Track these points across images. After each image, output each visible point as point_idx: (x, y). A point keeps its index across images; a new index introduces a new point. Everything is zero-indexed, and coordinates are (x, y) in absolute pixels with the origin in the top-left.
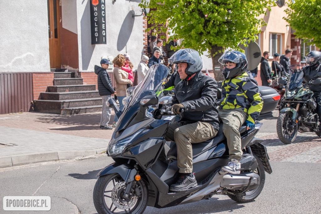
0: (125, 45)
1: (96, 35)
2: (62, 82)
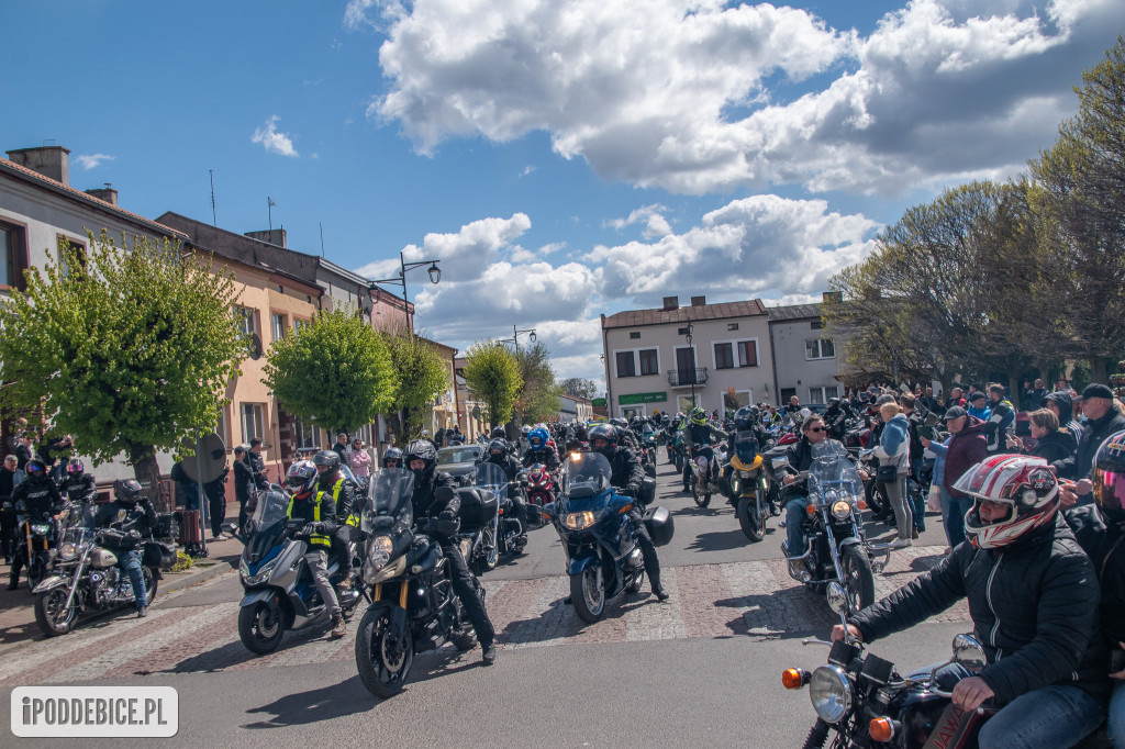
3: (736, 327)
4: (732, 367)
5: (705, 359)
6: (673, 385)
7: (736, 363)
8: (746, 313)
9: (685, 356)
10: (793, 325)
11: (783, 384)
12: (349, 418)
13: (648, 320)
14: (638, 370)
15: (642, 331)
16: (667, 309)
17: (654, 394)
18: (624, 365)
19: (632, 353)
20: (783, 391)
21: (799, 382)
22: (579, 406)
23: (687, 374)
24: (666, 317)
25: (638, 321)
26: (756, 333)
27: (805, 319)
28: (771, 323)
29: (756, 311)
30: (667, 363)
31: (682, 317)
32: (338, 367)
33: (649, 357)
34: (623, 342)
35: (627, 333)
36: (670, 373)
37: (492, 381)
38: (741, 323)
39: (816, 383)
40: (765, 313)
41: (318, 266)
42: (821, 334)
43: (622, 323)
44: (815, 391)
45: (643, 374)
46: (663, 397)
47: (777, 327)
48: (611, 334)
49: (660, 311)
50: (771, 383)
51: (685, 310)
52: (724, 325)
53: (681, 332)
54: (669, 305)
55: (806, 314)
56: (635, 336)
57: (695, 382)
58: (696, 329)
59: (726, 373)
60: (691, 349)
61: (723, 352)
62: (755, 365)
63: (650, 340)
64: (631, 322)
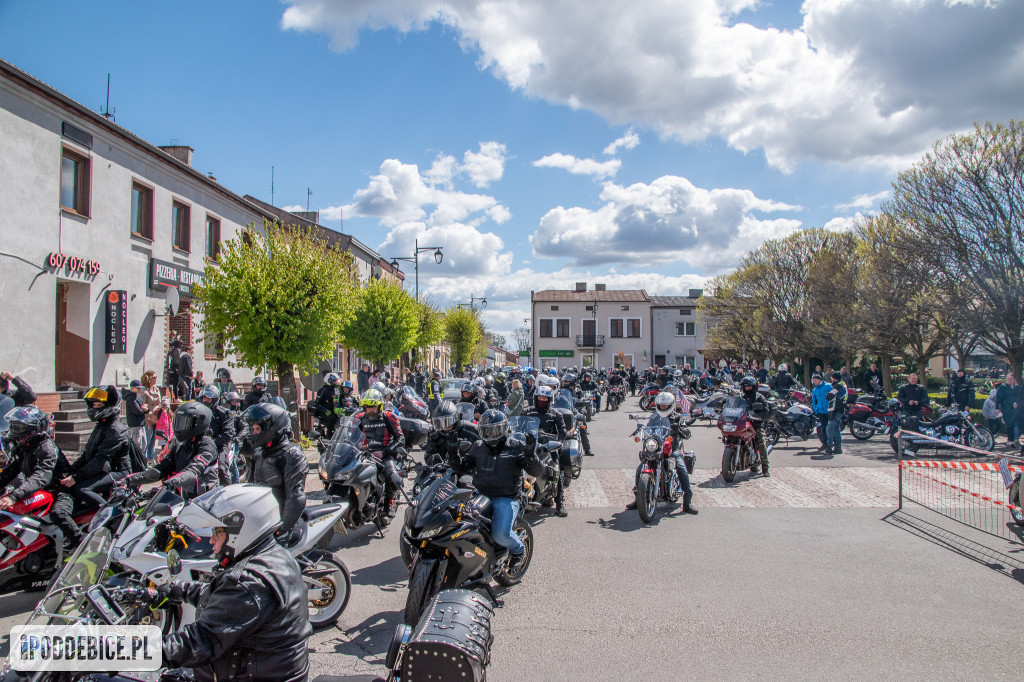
0: (143, 355)
1: (114, 341)
2: (71, 406)
3: (627, 309)
4: (622, 337)
5: (603, 329)
6: (579, 346)
7: (625, 334)
8: (635, 299)
9: (589, 327)
10: (667, 310)
11: (657, 352)
12: (386, 354)
13: (565, 298)
14: (555, 334)
15: (560, 305)
16: (578, 291)
17: (565, 352)
18: (546, 329)
19: (551, 321)
20: (657, 357)
21: (668, 352)
22: (497, 354)
23: (589, 340)
24: (577, 297)
25: (557, 298)
26: (641, 314)
27: (677, 307)
28: (651, 308)
29: (641, 298)
30: (576, 330)
31: (589, 298)
32: (384, 319)
33: (563, 325)
34: (546, 313)
35: (550, 305)
36: (578, 337)
37: (460, 334)
38: (631, 306)
39: (681, 353)
40: (648, 301)
41: (350, 242)
42: (686, 319)
43: (546, 299)
44: (679, 359)
45: (558, 336)
46: (571, 354)
47: (656, 311)
48: (538, 306)
49: (573, 292)
50: (648, 351)
51: (591, 292)
52: (619, 307)
53: (588, 308)
54: (580, 288)
55: (677, 304)
56: (555, 308)
57: (594, 345)
58: (600, 308)
59: (617, 341)
60: (594, 321)
61: (616, 325)
62: (638, 337)
63: (564, 313)
64: (552, 298)
